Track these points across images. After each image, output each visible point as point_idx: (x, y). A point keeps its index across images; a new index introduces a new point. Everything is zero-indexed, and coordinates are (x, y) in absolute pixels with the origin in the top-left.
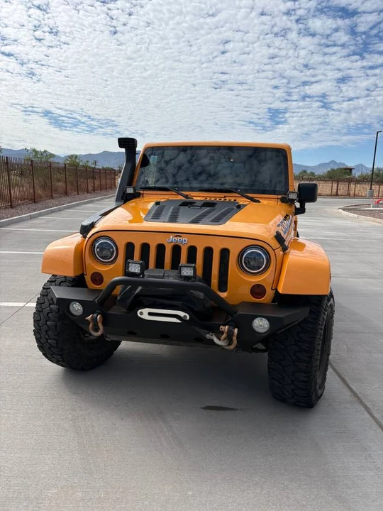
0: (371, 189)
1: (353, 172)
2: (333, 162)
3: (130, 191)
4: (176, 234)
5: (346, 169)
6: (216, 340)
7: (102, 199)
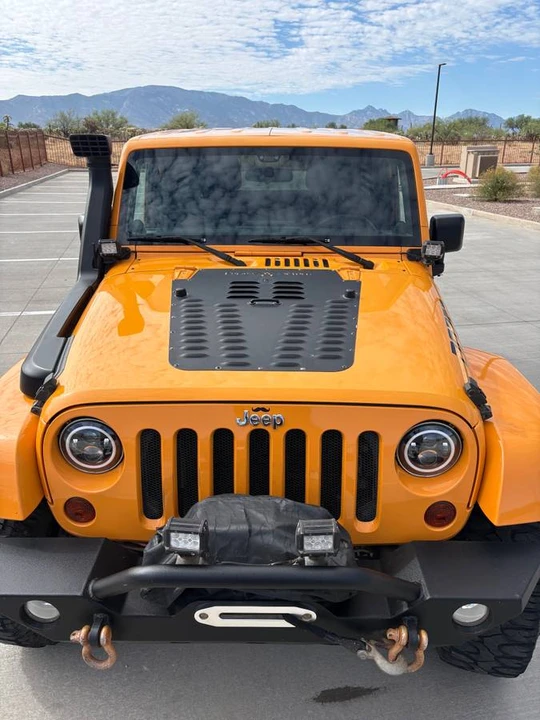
0: (431, 153)
1: (400, 123)
2: (370, 108)
3: (109, 249)
4: (256, 406)
5: (389, 120)
6: (380, 661)
7: (29, 186)
